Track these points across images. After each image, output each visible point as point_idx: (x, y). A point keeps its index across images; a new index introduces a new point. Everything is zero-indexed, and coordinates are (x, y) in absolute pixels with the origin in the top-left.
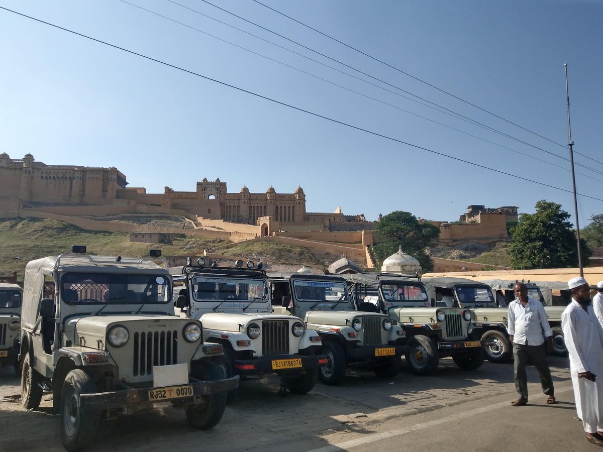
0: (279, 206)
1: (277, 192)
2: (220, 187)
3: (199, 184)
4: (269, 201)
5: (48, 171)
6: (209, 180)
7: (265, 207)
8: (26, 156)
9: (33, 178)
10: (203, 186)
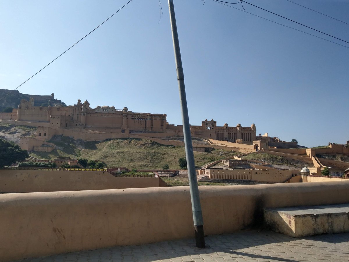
0: (243, 133)
1: (242, 126)
2: (213, 123)
3: (203, 122)
4: (239, 131)
5: (135, 115)
6: (208, 120)
7: (236, 133)
8: (125, 108)
9: (128, 118)
10: (205, 123)
